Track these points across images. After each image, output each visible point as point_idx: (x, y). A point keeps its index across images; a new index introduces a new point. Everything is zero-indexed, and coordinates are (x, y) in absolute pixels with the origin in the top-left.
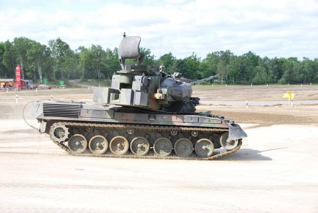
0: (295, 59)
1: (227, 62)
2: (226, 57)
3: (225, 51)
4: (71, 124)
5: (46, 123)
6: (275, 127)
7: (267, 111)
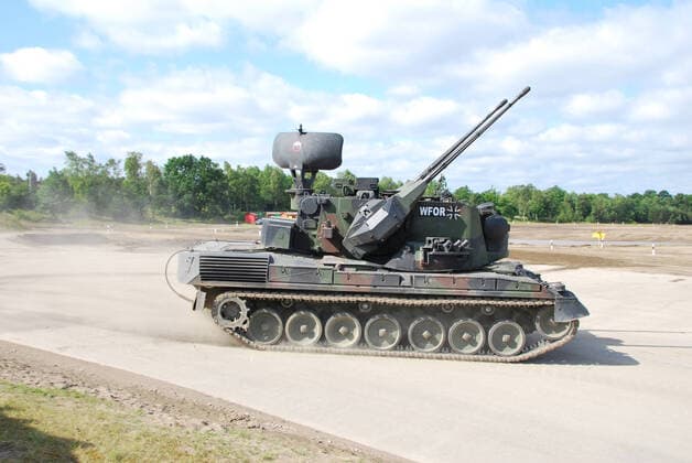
0: (605, 196)
1: (530, 197)
2: (527, 192)
3: (526, 185)
4: (250, 295)
5: (204, 294)
6: (582, 270)
7: (574, 251)
